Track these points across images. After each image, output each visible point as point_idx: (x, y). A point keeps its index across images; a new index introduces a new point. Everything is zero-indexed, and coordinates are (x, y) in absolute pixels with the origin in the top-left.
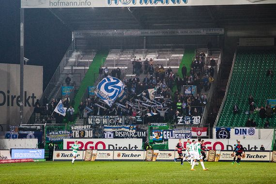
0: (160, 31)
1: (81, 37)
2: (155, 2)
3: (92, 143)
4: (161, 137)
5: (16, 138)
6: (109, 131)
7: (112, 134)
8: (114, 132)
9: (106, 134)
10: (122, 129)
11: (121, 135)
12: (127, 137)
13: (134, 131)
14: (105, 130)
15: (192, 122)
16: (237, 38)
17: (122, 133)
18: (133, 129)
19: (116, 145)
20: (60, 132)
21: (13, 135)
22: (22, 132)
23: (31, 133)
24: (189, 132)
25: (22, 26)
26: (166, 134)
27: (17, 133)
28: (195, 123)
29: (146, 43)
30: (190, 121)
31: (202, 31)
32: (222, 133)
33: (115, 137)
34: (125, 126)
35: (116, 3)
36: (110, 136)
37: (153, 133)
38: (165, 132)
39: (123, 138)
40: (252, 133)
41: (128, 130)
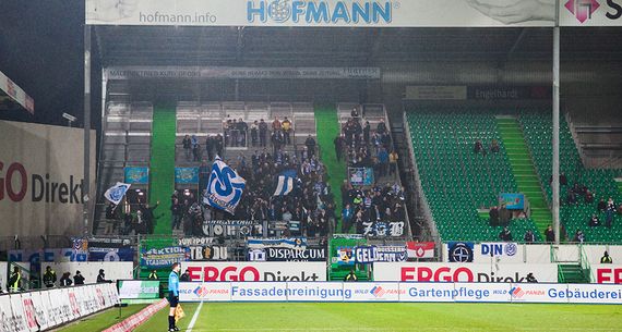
0: (268, 70)
1: (121, 78)
2: (333, 20)
3: (234, 269)
4: (353, 259)
5: (84, 260)
6: (256, 249)
7: (264, 254)
8: (267, 250)
9: (252, 253)
10: (282, 245)
11: (279, 255)
12: (290, 259)
13: (304, 248)
14: (251, 245)
15: (388, 233)
16: (403, 86)
17: (283, 252)
18: (303, 244)
19: (279, 273)
20: (166, 249)
21: (79, 255)
22: (95, 250)
23: (113, 252)
24: (403, 250)
25: (87, 56)
26: (361, 253)
27: (86, 252)
28: (394, 234)
29: (240, 91)
30: (385, 230)
31: (341, 72)
32: (458, 252)
33: (269, 259)
34: (286, 239)
35: (262, 19)
36: (260, 256)
37: (339, 252)
38: (359, 250)
39: (284, 260)
40: (511, 252)
41: (292, 246)
